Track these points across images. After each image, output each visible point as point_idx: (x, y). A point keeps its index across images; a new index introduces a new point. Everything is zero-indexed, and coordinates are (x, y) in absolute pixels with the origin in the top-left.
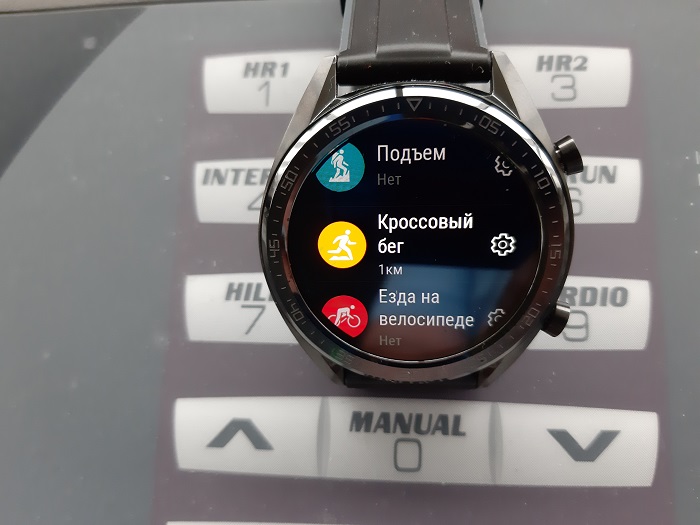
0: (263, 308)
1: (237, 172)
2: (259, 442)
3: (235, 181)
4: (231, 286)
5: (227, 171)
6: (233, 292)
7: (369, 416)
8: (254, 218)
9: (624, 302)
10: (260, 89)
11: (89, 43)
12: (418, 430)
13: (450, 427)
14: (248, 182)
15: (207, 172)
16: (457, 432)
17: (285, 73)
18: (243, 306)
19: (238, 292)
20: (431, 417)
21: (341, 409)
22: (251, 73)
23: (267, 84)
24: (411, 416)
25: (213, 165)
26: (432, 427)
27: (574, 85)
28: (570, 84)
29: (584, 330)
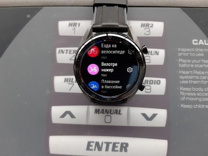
0: (74, 84)
1: (67, 50)
2: (72, 116)
3: (67, 53)
5: (64, 50)
7: (99, 110)
9: (159, 84)
10: (73, 30)
11: (28, 16)
12: (111, 113)
13: (118, 112)
14: (70, 53)
15: (60, 50)
16: (120, 114)
17: (79, 26)
19: (67, 80)
20: (114, 110)
21: (92, 108)
22: (70, 26)
23: (75, 28)
24: (109, 110)
26: (114, 112)
27: (150, 31)
28: (149, 31)
29: (150, 90)
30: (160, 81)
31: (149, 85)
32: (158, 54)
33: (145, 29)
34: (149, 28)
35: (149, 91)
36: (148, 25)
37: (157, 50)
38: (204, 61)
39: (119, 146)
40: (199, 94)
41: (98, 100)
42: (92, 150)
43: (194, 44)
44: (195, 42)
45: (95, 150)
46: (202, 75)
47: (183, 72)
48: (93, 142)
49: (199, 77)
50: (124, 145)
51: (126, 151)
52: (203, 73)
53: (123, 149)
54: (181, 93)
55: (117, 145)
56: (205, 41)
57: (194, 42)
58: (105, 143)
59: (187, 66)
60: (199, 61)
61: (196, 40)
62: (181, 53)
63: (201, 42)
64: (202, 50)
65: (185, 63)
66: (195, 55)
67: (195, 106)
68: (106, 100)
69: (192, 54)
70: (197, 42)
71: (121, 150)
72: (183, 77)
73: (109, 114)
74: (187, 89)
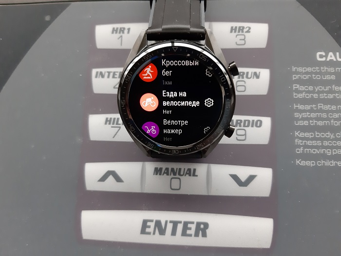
0: (120, 127)
1: (109, 73)
2: (118, 179)
3: (108, 77)
4: (107, 119)
5: (105, 72)
6: (108, 121)
7: (161, 169)
8: (115, 91)
9: (260, 126)
10: (118, 39)
11: (48, 18)
12: (180, 174)
13: (192, 173)
14: (113, 77)
15: (97, 72)
16: (194, 175)
17: (128, 32)
18: (112, 127)
19: (110, 121)
20: (185, 169)
21: (150, 166)
22: (115, 32)
23: (121, 36)
24: (177, 169)
25: (99, 70)
26: (185, 173)
27: (245, 39)
28: (243, 38)
29: (244, 136)
30: (261, 122)
31: (242, 128)
32: (258, 77)
33: (238, 36)
34: (244, 33)
35: (243, 138)
36: (241, 28)
37: (257, 70)
38: (336, 88)
39: (193, 227)
40: (326, 143)
41: (159, 152)
42: (149, 233)
43: (319, 59)
44: (321, 56)
45: (154, 233)
46: (333, 112)
47: (301, 107)
48: (152, 221)
49: (327, 115)
50: (202, 226)
51: (204, 235)
52: (334, 108)
53: (201, 232)
54: (296, 141)
55: (189, 226)
56: (338, 54)
57: (319, 56)
58: (171, 222)
59: (307, 96)
60: (327, 88)
61: (323, 54)
62: (297, 75)
63: (331, 57)
64: (332, 70)
65: (304, 91)
66: (321, 77)
67: (319, 163)
68: (171, 153)
69: (315, 77)
70: (324, 56)
71: (197, 235)
72: (300, 114)
73: (177, 176)
74: (307, 135)
